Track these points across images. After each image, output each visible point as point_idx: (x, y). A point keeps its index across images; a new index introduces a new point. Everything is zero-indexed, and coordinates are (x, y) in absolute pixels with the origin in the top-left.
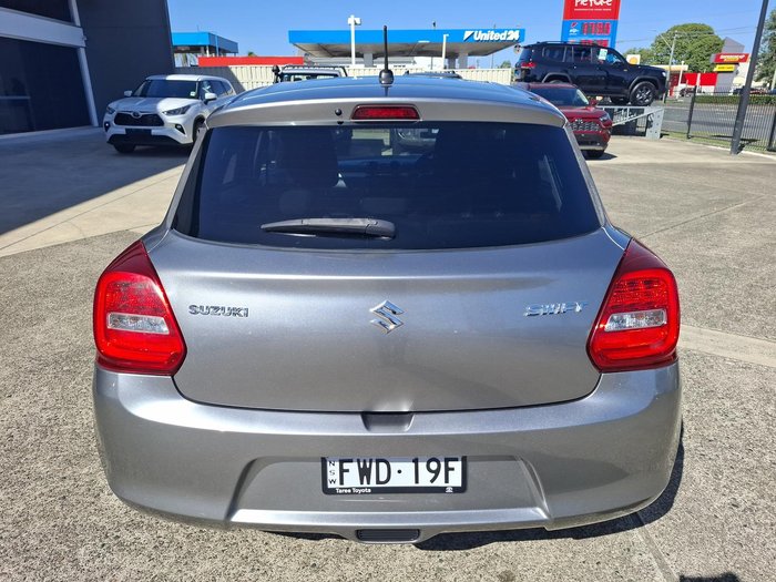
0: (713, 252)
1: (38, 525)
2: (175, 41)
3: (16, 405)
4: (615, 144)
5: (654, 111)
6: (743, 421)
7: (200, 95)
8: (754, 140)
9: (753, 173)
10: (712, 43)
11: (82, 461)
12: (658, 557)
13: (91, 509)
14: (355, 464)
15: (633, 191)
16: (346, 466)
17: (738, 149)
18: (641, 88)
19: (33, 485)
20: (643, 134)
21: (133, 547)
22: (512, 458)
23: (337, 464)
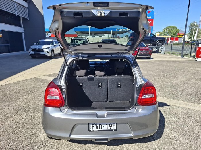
0: (175, 82)
1: (25, 143)
2: (46, 30)
3: (16, 118)
4: (153, 55)
5: (163, 48)
6: (178, 119)
7: (53, 44)
8: (187, 54)
9: (186, 63)
10: (177, 30)
11: (33, 129)
12: (158, 147)
13: (36, 139)
14: (95, 125)
15: (157, 67)
16: (93, 126)
17: (183, 57)
18: (159, 42)
19: (23, 134)
20: (160, 53)
21: (46, 147)
22: (126, 123)
23: (91, 125)
